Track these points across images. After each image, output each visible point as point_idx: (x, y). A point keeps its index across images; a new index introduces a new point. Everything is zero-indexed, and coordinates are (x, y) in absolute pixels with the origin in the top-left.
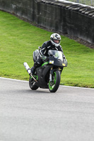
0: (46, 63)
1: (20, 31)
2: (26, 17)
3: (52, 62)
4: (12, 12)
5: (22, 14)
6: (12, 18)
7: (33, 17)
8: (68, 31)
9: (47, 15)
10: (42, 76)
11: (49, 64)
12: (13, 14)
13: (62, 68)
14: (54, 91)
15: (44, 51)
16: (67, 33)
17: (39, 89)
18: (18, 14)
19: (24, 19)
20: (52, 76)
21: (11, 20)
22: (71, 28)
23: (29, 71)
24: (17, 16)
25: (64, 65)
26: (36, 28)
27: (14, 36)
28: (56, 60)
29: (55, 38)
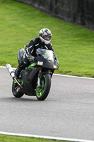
0: (33, 65)
1: (38, 22)
2: (43, 8)
3: (40, 63)
4: (29, 3)
5: (39, 5)
6: (30, 9)
7: (51, 8)
8: (86, 22)
9: (65, 6)
10: (29, 80)
11: (37, 66)
12: (31, 5)
13: (53, 70)
14: (43, 98)
15: (31, 49)
16: (85, 24)
17: (25, 96)
18: (36, 5)
19: (42, 10)
20: (41, 80)
21: (29, 11)
22: (89, 19)
23: (13, 75)
24: (34, 7)
25: (55, 67)
26: (54, 19)
27: (32, 27)
28: (45, 61)
29: (46, 34)
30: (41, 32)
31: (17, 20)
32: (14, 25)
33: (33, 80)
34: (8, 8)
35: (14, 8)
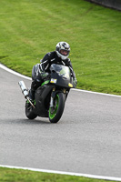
0: (46, 82)
3: (54, 81)
10: (41, 100)
11: (50, 84)
13: (68, 89)
14: (55, 121)
15: (45, 65)
29: (63, 48)
30: (58, 45)
31: (107, 32)
32: (103, 38)
33: (46, 99)
34: (96, 17)
35: (104, 17)
